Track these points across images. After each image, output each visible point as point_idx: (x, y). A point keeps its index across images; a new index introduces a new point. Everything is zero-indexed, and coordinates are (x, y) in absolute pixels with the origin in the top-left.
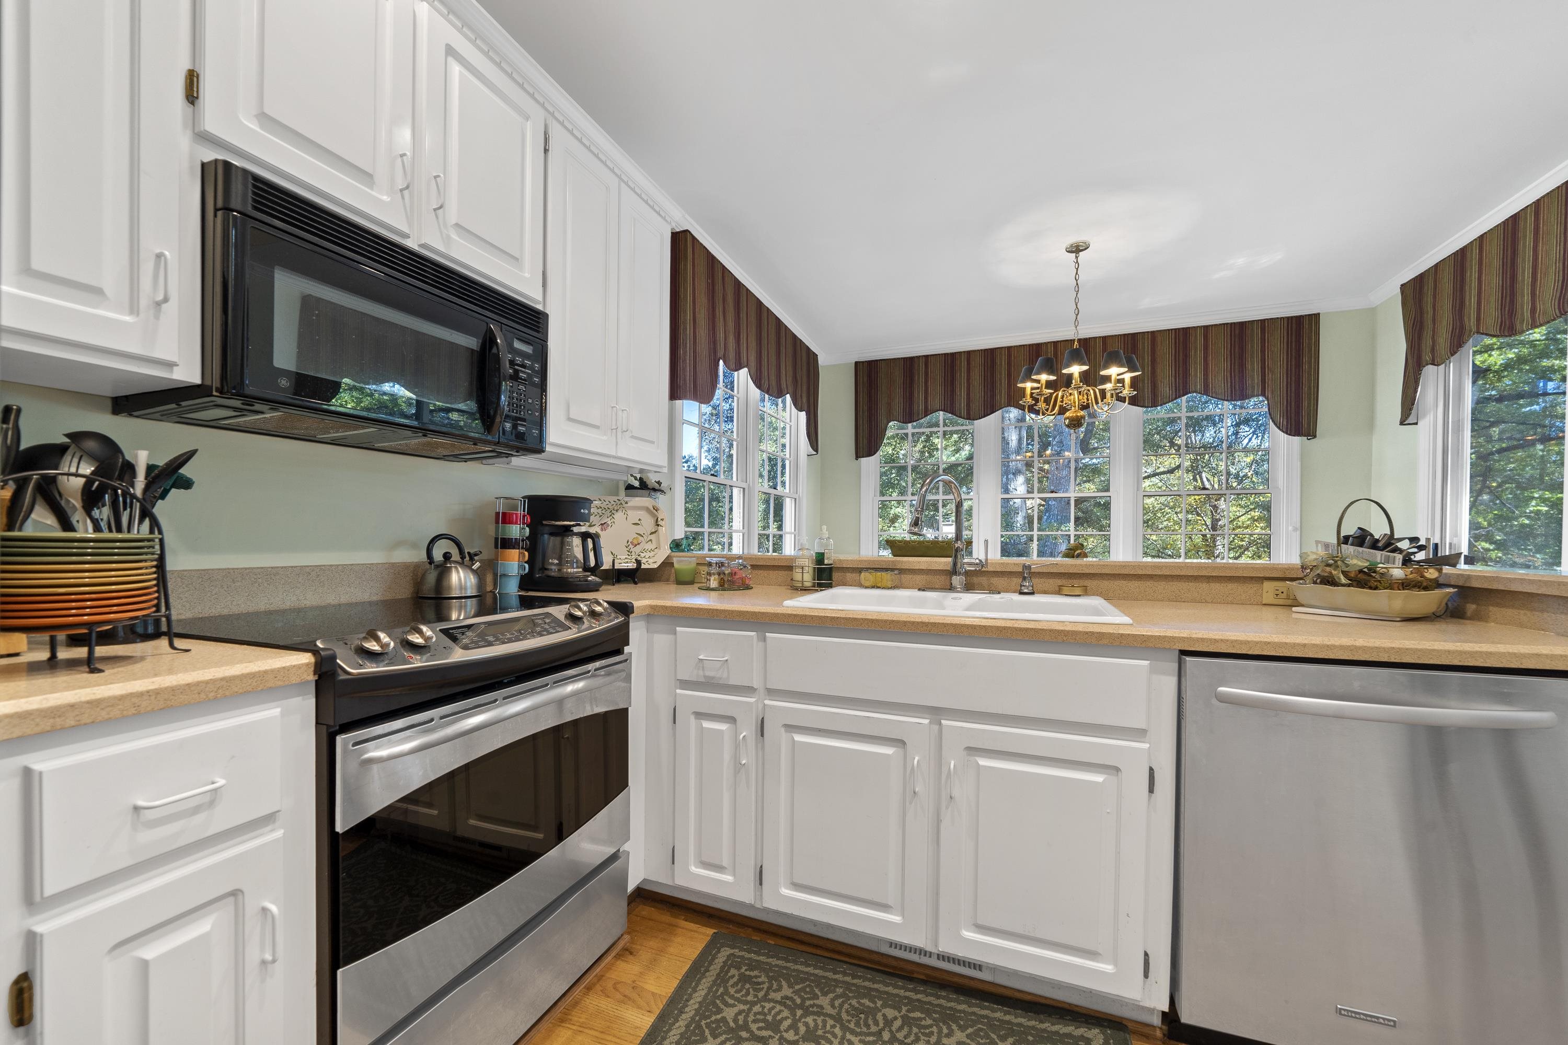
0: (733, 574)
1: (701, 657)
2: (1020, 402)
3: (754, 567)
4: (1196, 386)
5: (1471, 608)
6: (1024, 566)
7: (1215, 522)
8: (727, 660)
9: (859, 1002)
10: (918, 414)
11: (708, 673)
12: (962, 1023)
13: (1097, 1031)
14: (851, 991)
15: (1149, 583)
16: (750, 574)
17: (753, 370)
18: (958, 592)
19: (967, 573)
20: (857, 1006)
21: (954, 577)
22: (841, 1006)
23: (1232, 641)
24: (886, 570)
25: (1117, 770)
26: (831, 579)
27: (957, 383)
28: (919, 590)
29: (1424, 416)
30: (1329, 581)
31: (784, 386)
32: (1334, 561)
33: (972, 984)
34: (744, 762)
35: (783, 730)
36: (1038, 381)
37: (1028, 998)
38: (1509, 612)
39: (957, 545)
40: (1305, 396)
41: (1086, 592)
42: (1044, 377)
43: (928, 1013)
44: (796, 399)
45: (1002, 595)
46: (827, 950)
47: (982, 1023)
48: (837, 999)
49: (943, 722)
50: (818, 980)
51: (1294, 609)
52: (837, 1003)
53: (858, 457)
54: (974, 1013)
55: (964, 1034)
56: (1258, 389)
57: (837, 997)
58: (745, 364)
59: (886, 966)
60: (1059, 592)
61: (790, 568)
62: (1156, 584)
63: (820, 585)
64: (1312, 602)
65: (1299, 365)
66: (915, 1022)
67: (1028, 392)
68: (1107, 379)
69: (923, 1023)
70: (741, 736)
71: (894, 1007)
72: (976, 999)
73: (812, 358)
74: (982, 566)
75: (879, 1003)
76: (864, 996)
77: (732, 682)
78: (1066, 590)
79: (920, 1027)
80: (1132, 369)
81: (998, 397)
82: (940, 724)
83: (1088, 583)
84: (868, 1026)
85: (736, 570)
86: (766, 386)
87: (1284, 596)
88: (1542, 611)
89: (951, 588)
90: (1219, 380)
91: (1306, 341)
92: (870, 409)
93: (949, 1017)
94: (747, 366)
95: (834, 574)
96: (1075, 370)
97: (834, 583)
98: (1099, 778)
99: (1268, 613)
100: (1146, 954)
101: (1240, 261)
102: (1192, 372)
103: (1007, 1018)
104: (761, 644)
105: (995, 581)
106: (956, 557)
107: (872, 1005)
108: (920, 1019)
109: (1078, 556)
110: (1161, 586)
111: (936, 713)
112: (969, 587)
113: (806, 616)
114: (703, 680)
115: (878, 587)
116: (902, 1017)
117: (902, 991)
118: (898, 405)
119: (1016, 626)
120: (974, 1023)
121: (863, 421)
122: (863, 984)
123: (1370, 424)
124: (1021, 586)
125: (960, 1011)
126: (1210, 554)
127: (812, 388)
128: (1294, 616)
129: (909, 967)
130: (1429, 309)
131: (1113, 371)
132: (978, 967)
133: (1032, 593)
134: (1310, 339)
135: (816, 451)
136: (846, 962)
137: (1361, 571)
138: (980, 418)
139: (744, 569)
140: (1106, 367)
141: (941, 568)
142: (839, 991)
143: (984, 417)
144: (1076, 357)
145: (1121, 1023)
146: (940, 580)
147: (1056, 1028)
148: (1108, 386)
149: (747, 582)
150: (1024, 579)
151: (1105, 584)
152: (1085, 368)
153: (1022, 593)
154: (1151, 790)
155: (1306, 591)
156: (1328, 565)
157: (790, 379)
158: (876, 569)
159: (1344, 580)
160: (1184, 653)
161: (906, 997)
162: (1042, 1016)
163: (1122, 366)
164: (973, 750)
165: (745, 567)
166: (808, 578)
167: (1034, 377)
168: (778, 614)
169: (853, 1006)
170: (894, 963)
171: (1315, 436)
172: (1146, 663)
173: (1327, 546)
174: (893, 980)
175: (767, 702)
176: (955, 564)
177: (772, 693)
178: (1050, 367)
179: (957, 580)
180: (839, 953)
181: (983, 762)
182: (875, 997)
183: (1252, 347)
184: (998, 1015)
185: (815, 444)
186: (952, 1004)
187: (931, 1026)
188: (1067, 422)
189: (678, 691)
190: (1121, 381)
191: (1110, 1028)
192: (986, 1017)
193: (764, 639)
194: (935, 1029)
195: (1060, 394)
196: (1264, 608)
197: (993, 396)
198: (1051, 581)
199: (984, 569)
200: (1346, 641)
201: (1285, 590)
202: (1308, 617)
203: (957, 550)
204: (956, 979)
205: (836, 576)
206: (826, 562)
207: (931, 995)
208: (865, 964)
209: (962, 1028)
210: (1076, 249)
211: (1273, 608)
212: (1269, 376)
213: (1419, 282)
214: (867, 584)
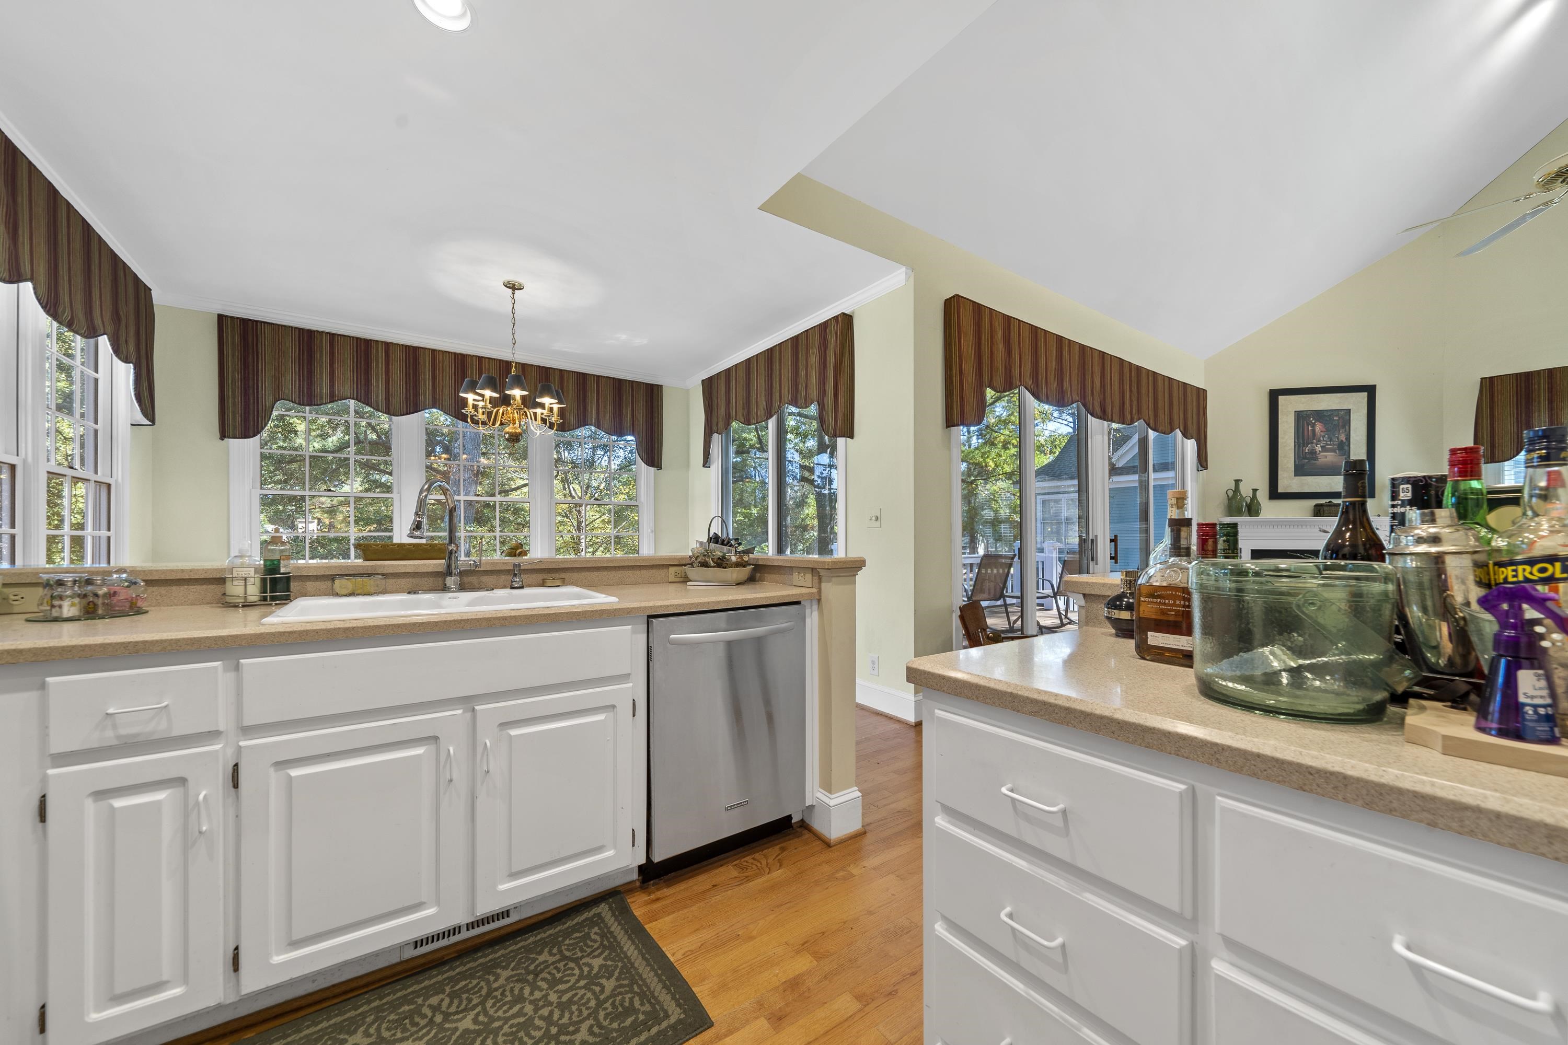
0: (112, 594)
1: (111, 711)
2: (463, 411)
3: (149, 583)
4: (592, 420)
5: (758, 575)
6: (515, 565)
7: (579, 523)
8: (166, 706)
9: (398, 1014)
10: (322, 398)
11: (123, 731)
12: (504, 964)
13: (603, 904)
14: (383, 1011)
15: (605, 573)
16: (143, 593)
17: (43, 289)
18: (453, 592)
19: (462, 574)
20: (397, 1017)
21: (448, 579)
22: (378, 1030)
23: (676, 605)
24: (369, 575)
25: (614, 707)
26: (288, 590)
27: (374, 373)
28: (409, 593)
29: (713, 462)
30: (705, 565)
31: (98, 322)
32: (707, 553)
33: (503, 932)
34: (204, 828)
35: (272, 770)
36: (483, 396)
37: (550, 914)
38: (773, 576)
39: (450, 548)
40: (656, 440)
41: (564, 583)
42: (488, 393)
43: (472, 977)
44: (118, 347)
45: (495, 591)
46: (335, 997)
47: (521, 953)
48: (370, 1027)
49: (476, 708)
50: (340, 1028)
51: (688, 583)
52: (372, 1031)
53: (223, 436)
54: (512, 951)
55: (509, 970)
56: (630, 429)
57: (370, 1025)
58: (29, 276)
59: (414, 968)
60: (543, 584)
61: (221, 581)
62: (609, 573)
63: (273, 598)
64: (696, 578)
65: (652, 418)
66: (465, 990)
67: (470, 402)
68: (542, 406)
69: (470, 986)
70: (201, 797)
71: (437, 993)
72: (509, 940)
73: (142, 293)
74: (476, 566)
75: (420, 1001)
76: (402, 1005)
77: (176, 732)
78: (549, 583)
79: (468, 991)
80: (560, 402)
81: (422, 397)
82: (473, 710)
83: (563, 575)
84: (417, 1024)
85: (117, 589)
86: (67, 315)
87: (679, 576)
88: (784, 574)
89: (445, 589)
90: (607, 417)
91: (656, 403)
92: (245, 379)
93: (489, 969)
94: (31, 279)
95: (292, 584)
96: (517, 393)
97: (292, 594)
98: (601, 717)
99: (672, 588)
100: (633, 830)
101: (624, 337)
102: (589, 408)
103: (539, 937)
104: (231, 675)
105: (485, 579)
106: (450, 558)
107: (412, 1007)
108: (466, 985)
109: (520, 554)
110: (612, 574)
111: (468, 701)
112: (462, 588)
113: (307, 631)
114: (114, 742)
115: (358, 595)
116: (448, 995)
117: (439, 977)
118: (290, 381)
119: (540, 613)
120: (514, 957)
121: (233, 392)
122: (395, 997)
123: (687, 465)
124: (512, 582)
125: (499, 957)
126: (577, 551)
127: (143, 332)
128: (688, 587)
129: (438, 955)
130: (715, 400)
131: (547, 401)
132: (505, 914)
133: (522, 587)
134: (658, 402)
135: (153, 421)
136: (366, 993)
137: (719, 558)
138: (401, 415)
139: (133, 587)
140: (541, 396)
141: (430, 570)
142: (369, 1019)
143: (407, 414)
144: (518, 382)
145: (616, 891)
146: (429, 581)
147: (576, 921)
148: (539, 411)
149: (139, 604)
150: (515, 575)
151: (575, 575)
152: (526, 393)
153: (512, 588)
154: (634, 716)
155: (692, 572)
156: (704, 556)
157: (107, 316)
158: (354, 575)
159: (712, 564)
160: (649, 617)
161: (445, 979)
162: (564, 920)
163: (553, 397)
164: (504, 725)
165: (135, 583)
166: (254, 592)
167: (478, 391)
168: (262, 634)
169: (393, 1020)
170: (422, 961)
171: (661, 468)
172: (630, 627)
173: (701, 543)
174: (427, 975)
175: (242, 743)
176: (449, 566)
177: (247, 731)
178: (492, 384)
179: (451, 581)
180: (352, 990)
181: (514, 732)
182: (413, 998)
183: (626, 399)
184: (531, 940)
185: (149, 411)
186: (491, 957)
187: (478, 983)
188: (507, 436)
189: (51, 772)
190: (551, 410)
191: (611, 898)
192: (523, 947)
193: (237, 668)
194: (482, 983)
195: (501, 411)
196: (670, 584)
197: (416, 394)
198: (534, 576)
199: (477, 569)
200: (713, 599)
201: (679, 572)
202: (696, 587)
203: (451, 552)
204: (487, 938)
205: (294, 585)
206: (282, 570)
207: (469, 962)
208: (389, 981)
209: (505, 968)
210: (513, 287)
211: (675, 584)
212: (636, 423)
213: (710, 379)
214: (344, 592)
